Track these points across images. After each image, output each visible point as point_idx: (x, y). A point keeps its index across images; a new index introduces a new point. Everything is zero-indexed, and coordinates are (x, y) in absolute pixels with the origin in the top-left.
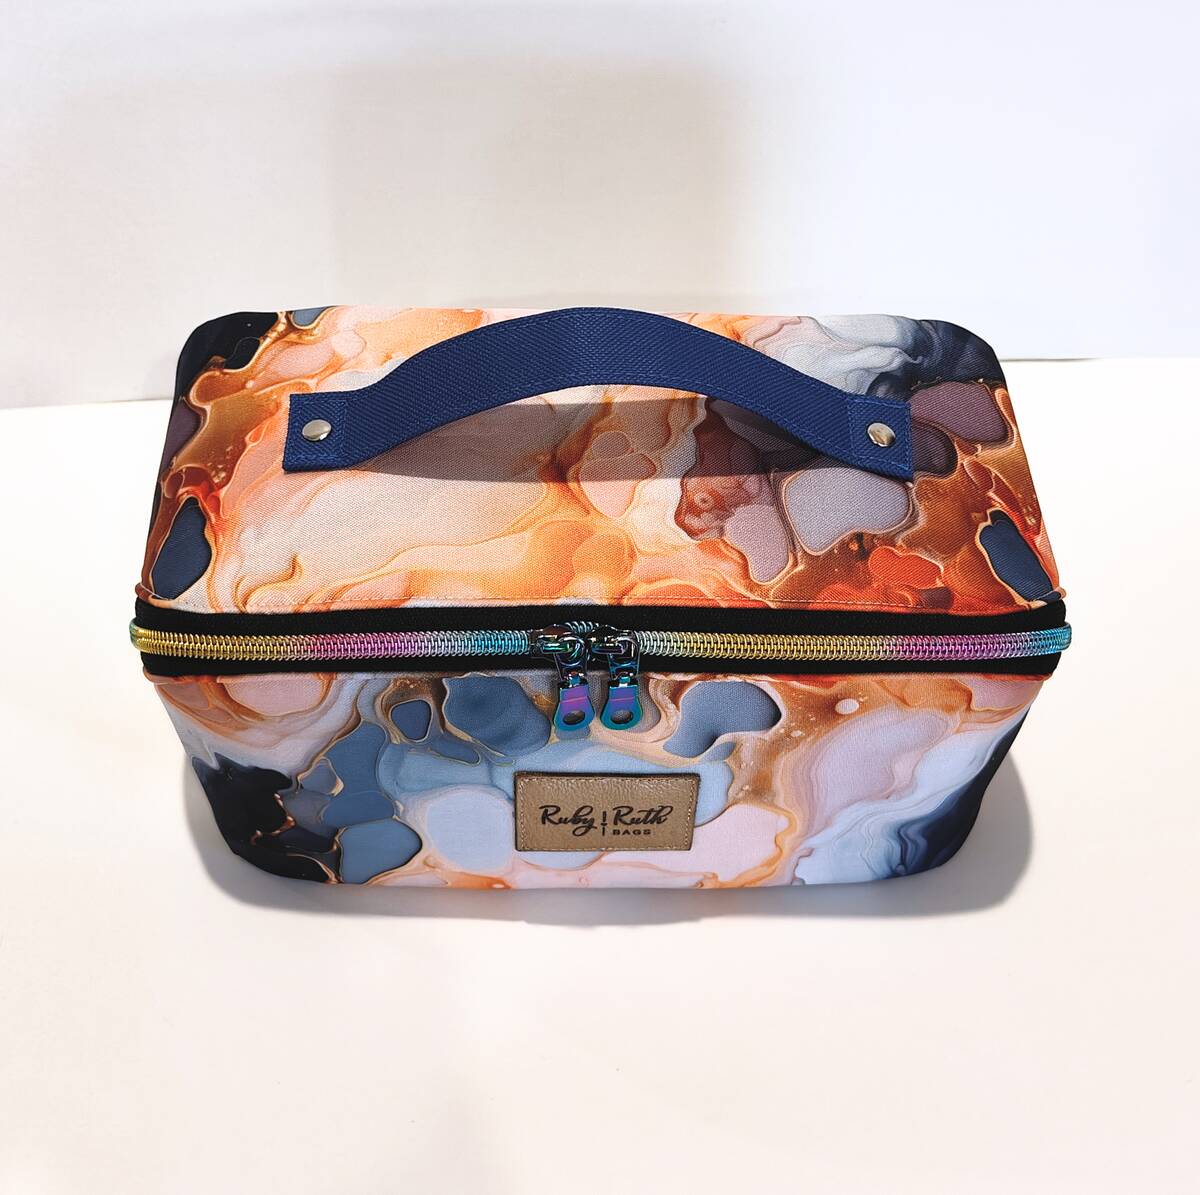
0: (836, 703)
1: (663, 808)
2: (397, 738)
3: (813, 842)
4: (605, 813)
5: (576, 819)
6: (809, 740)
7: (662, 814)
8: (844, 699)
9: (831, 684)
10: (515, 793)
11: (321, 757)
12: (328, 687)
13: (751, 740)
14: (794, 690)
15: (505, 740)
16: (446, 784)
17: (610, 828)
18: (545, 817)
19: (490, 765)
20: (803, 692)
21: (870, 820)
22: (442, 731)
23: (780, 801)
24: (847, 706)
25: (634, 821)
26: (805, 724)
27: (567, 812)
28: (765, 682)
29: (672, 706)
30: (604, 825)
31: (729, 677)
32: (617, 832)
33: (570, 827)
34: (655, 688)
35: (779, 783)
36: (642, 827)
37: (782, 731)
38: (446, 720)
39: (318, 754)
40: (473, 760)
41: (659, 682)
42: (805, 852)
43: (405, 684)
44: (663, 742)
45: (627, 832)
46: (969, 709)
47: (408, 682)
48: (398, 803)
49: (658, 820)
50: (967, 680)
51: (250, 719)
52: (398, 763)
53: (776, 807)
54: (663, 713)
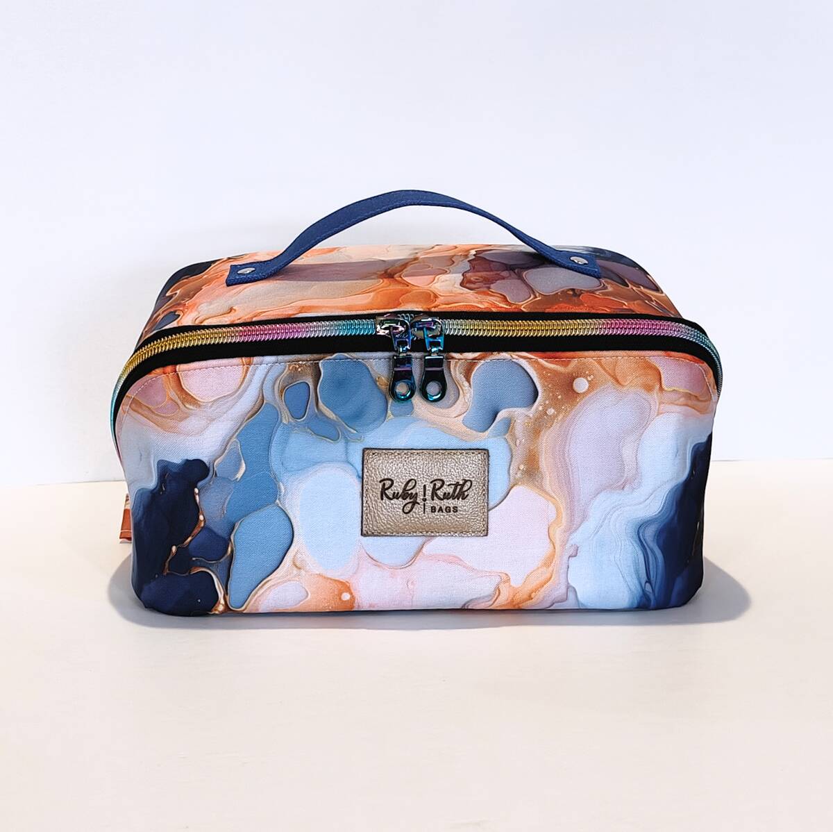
0: (572, 386)
1: (466, 481)
2: (286, 418)
3: (577, 538)
4: (425, 486)
5: (405, 495)
6: (560, 418)
7: (465, 488)
8: (577, 377)
9: (566, 364)
10: (363, 470)
11: (234, 439)
12: (246, 372)
13: (521, 415)
14: (543, 368)
15: (357, 417)
16: (316, 463)
17: (429, 503)
18: (383, 493)
19: (347, 442)
20: (551, 370)
21: (615, 515)
22: (316, 411)
23: (547, 483)
24: (581, 385)
25: (446, 496)
26: (555, 403)
27: (398, 488)
28: (523, 359)
29: (466, 384)
30: (425, 500)
31: (501, 354)
32: (433, 509)
33: (401, 502)
34: (455, 366)
35: (545, 463)
36: (451, 503)
37: (541, 408)
38: (319, 400)
39: (230, 438)
40: (335, 439)
41: (459, 359)
42: (572, 551)
43: (296, 368)
44: (461, 418)
45: (441, 509)
46: (661, 389)
47: (297, 366)
48: (281, 484)
49: (462, 495)
50: (656, 358)
51: (191, 407)
52: (285, 442)
53: (544, 491)
54: (461, 392)
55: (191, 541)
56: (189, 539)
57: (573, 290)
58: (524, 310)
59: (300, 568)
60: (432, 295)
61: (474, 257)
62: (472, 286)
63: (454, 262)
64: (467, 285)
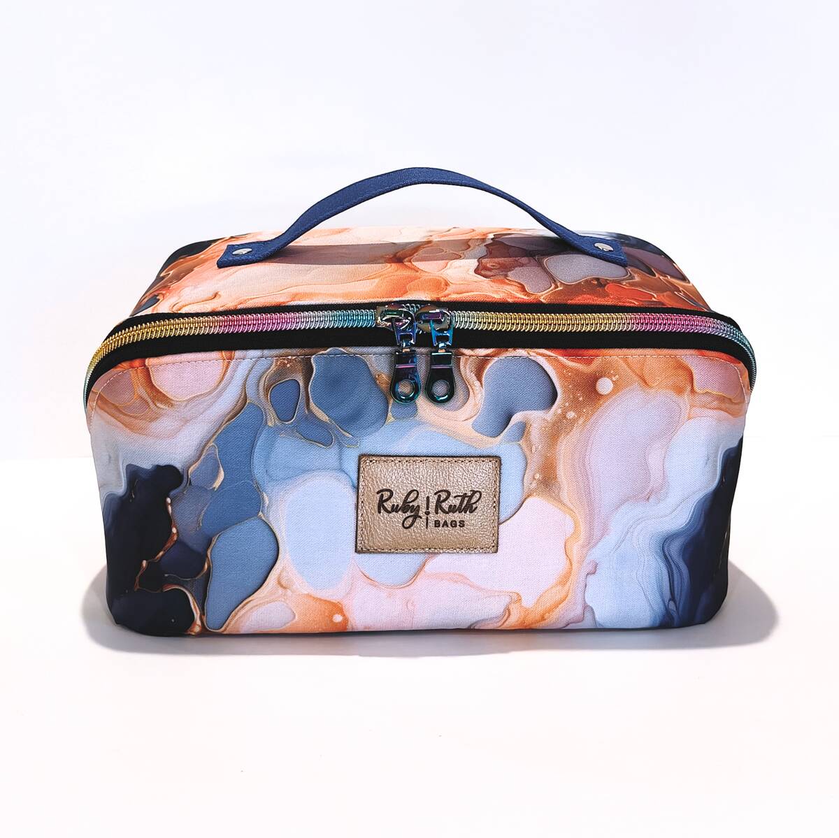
0: (596, 381)
1: (474, 492)
2: (272, 420)
3: (596, 553)
4: (428, 498)
5: (406, 507)
6: (580, 422)
7: (473, 501)
8: (601, 377)
9: (589, 362)
10: (358, 479)
11: (211, 444)
12: (227, 368)
13: (538, 419)
14: (564, 366)
15: (352, 420)
16: (305, 471)
17: (432, 517)
18: (381, 505)
19: (341, 446)
20: (571, 369)
21: (639, 527)
22: (306, 412)
23: (565, 495)
24: (605, 386)
25: (452, 509)
26: (576, 405)
27: (397, 500)
28: (541, 356)
29: (477, 383)
30: (427, 513)
31: (517, 350)
32: (437, 524)
33: (400, 516)
34: (466, 363)
35: (562, 472)
36: (457, 516)
37: (559, 411)
38: (311, 400)
39: (208, 442)
40: (327, 443)
41: (470, 356)
42: (590, 568)
43: (284, 363)
44: (471, 421)
45: (445, 524)
46: (693, 391)
47: (286, 362)
48: (265, 495)
49: (470, 508)
50: (688, 356)
51: (162, 406)
52: (270, 446)
53: (560, 502)
54: (471, 390)
55: (163, 555)
56: (161, 554)
57: (598, 279)
58: (543, 301)
59: (285, 588)
60: (443, 283)
61: (492, 241)
62: (488, 273)
63: (469, 247)
64: (483, 272)
